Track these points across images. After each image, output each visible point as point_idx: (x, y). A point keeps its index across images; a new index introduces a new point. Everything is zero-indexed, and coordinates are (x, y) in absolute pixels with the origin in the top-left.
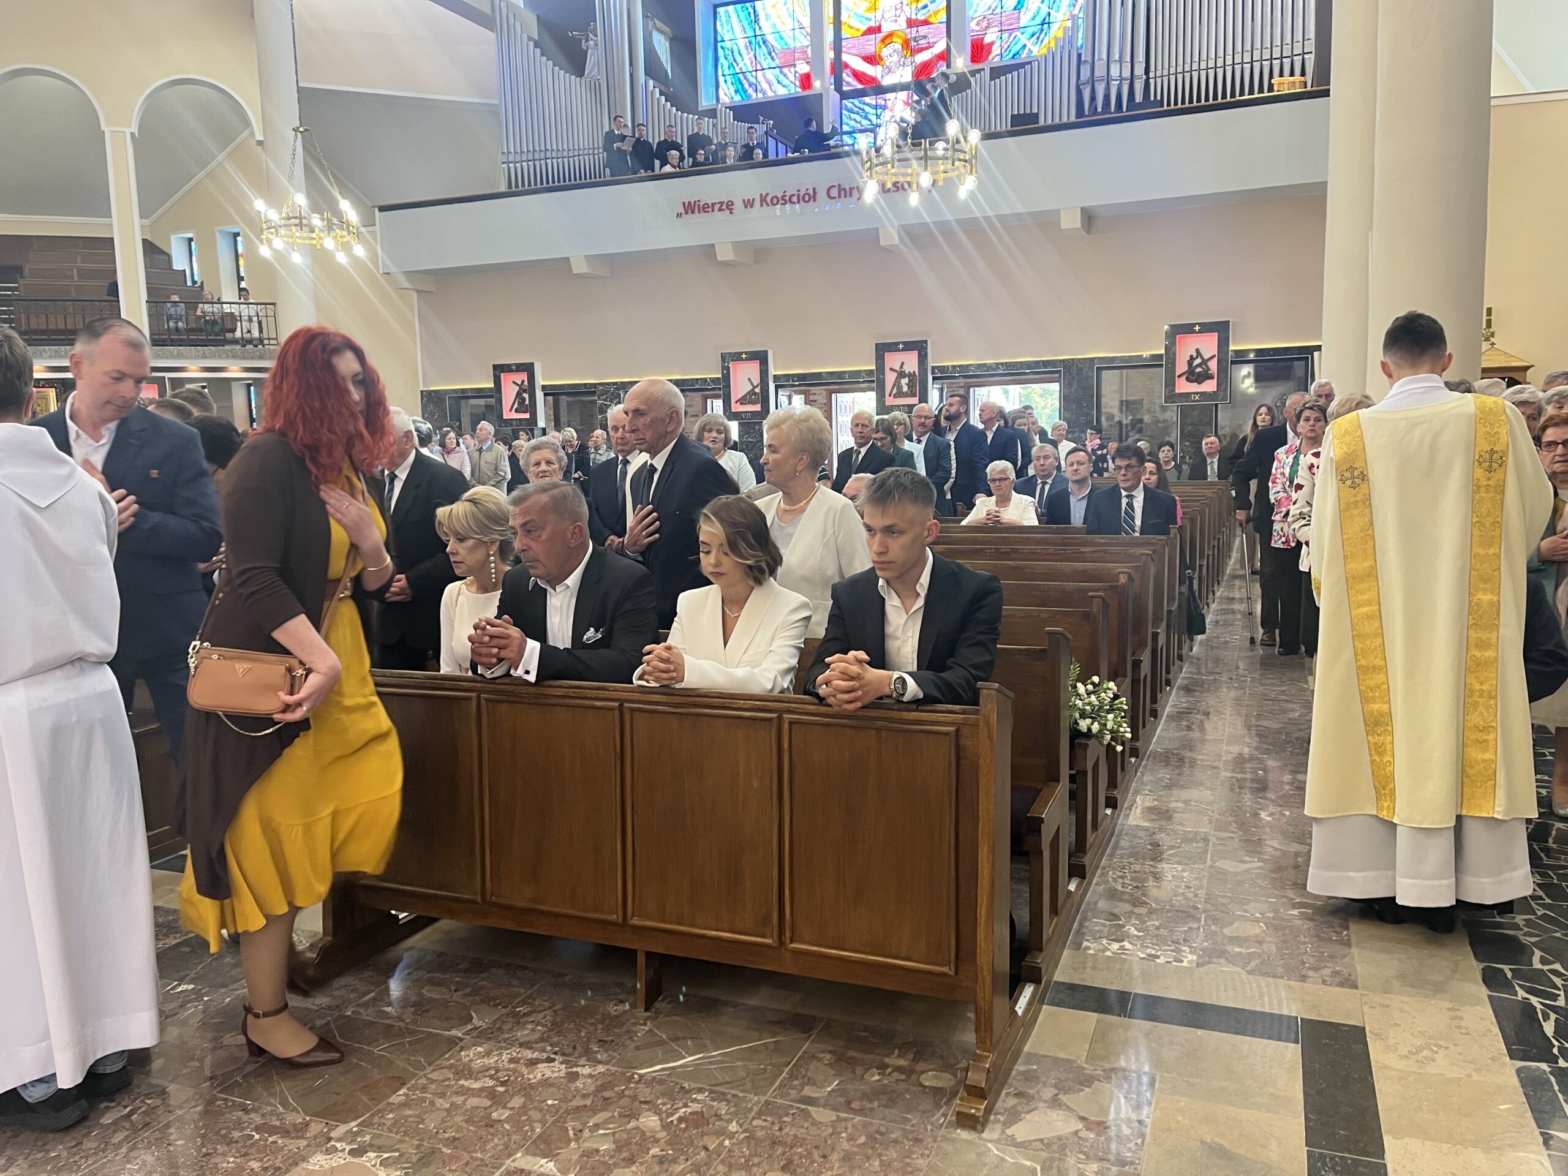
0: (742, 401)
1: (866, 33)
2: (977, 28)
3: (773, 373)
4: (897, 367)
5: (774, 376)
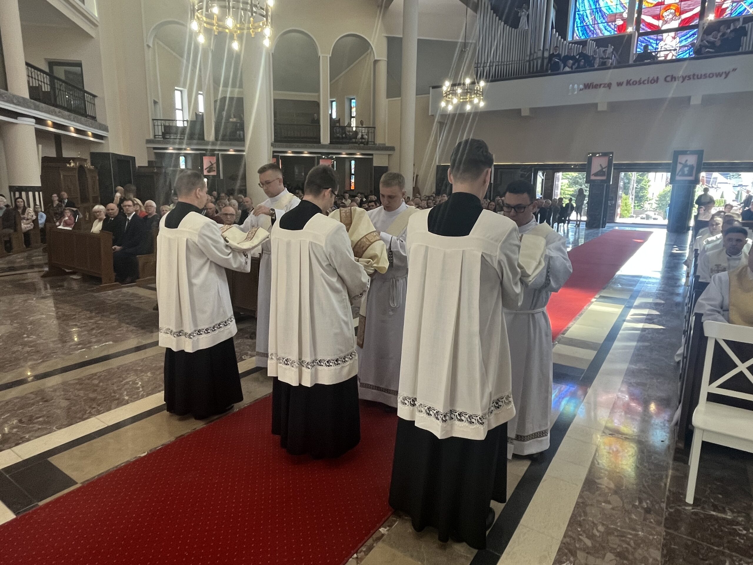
0: (596, 174)
1: (656, 5)
3: (614, 162)
4: (683, 162)
5: (614, 164)
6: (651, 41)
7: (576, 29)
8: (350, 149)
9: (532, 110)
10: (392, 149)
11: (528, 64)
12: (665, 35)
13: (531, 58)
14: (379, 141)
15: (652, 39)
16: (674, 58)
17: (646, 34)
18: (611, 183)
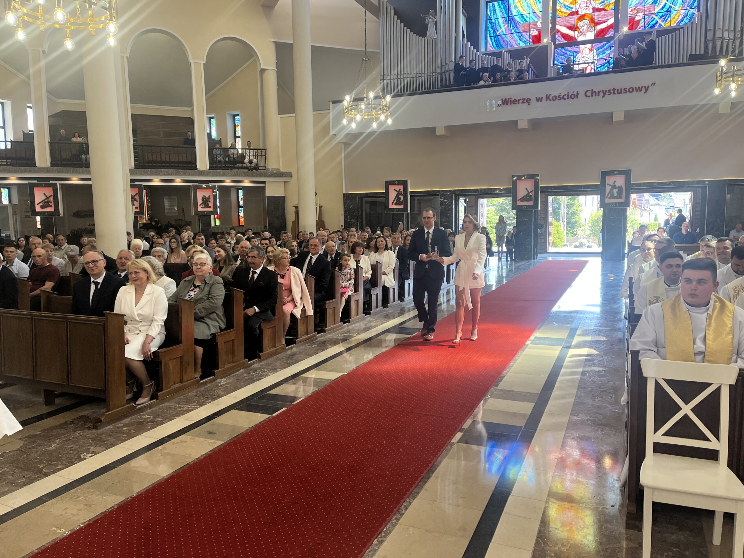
0: (522, 199)
1: (569, 15)
2: (631, 13)
3: (540, 185)
4: (612, 183)
5: (540, 187)
6: (568, 53)
7: (489, 39)
8: (235, 175)
9: (448, 128)
10: (289, 175)
11: (439, 77)
12: (582, 47)
13: (443, 71)
14: (272, 165)
15: (569, 51)
16: (593, 71)
17: (562, 46)
18: (539, 209)
